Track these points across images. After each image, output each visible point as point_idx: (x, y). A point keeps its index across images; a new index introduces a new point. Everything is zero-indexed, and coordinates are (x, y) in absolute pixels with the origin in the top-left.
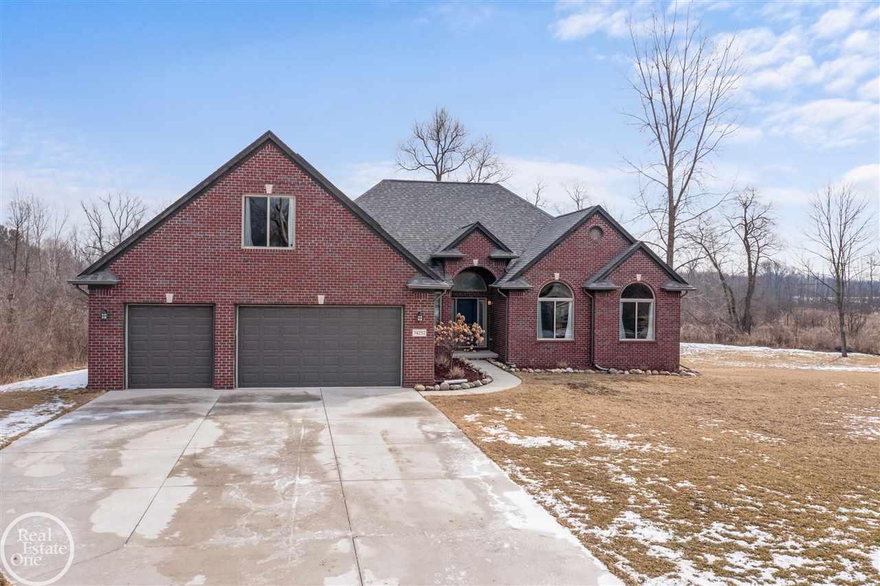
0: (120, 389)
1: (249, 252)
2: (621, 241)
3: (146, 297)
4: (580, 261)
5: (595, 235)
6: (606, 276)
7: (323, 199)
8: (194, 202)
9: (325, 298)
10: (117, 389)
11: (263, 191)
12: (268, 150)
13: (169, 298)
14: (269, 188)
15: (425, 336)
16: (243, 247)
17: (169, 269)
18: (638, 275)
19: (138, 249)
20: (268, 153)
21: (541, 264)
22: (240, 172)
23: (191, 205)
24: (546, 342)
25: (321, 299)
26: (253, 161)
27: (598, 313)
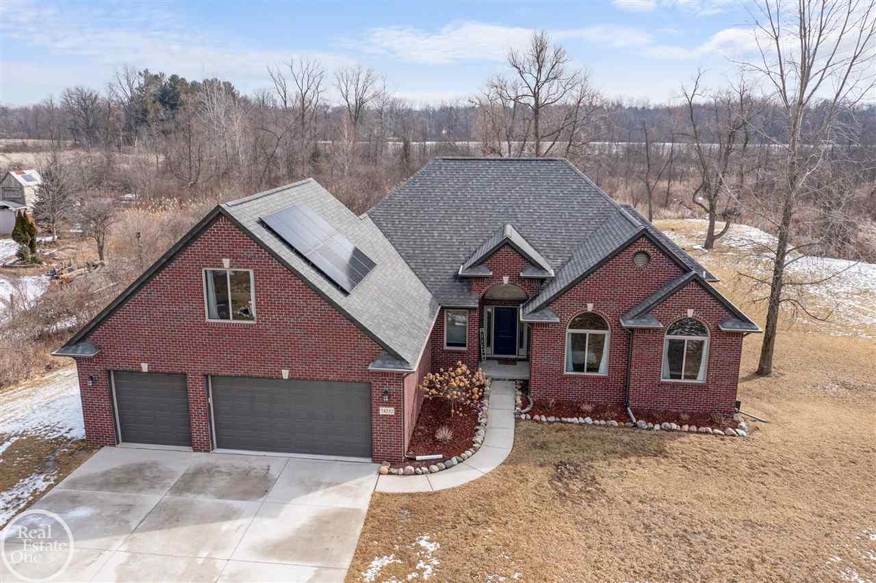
0: (113, 445)
1: (213, 326)
2: (673, 268)
3: (124, 366)
4: (620, 290)
5: (640, 261)
6: (649, 312)
7: (280, 273)
8: (157, 277)
9: (290, 372)
10: (110, 445)
11: (221, 265)
12: (221, 223)
13: (145, 367)
14: (226, 262)
15: (393, 414)
16: (207, 320)
17: (142, 340)
18: (689, 310)
19: (113, 321)
20: (222, 226)
21: (573, 292)
22: (197, 246)
23: (154, 279)
24: (575, 377)
25: (285, 374)
26: (207, 235)
27: (635, 352)
